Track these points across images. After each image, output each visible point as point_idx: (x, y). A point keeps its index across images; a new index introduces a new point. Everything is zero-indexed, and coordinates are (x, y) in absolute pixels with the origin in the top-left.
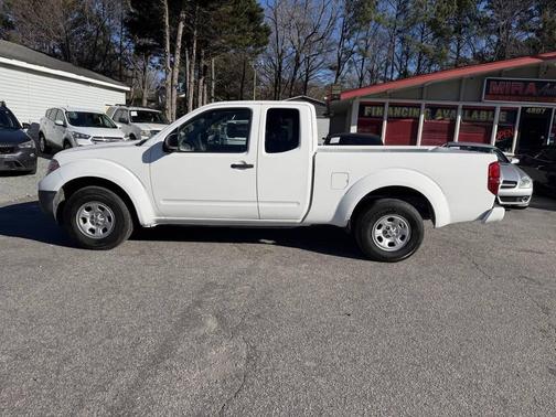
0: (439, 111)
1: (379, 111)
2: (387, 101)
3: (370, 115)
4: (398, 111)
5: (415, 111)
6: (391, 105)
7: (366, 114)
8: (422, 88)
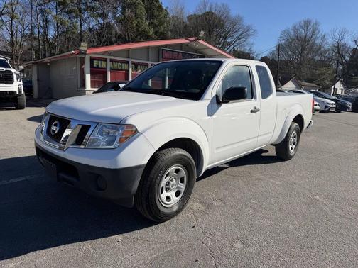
0: (139, 66)
1: (103, 64)
2: (109, 58)
3: (98, 67)
4: (116, 65)
5: (126, 66)
6: (112, 61)
7: (95, 65)
8: (128, 50)
